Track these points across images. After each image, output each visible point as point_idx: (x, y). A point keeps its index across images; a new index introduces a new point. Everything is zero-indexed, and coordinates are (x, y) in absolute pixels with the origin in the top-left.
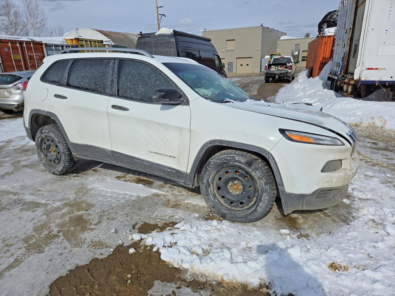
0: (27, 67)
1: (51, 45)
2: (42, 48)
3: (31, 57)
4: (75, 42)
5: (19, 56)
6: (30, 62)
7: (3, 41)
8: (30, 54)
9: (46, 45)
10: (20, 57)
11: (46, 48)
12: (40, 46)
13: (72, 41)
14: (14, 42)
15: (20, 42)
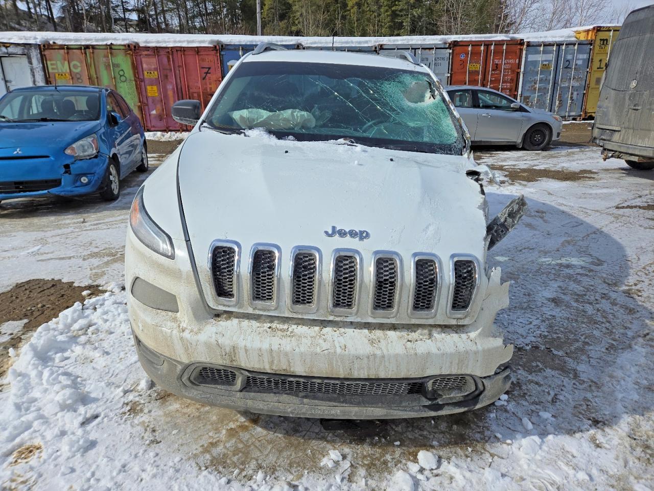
0: (485, 82)
1: (537, 44)
2: (521, 50)
3: (497, 67)
4: (592, 35)
5: (478, 65)
6: (492, 74)
7: (461, 44)
8: (497, 61)
9: (529, 44)
10: (479, 67)
11: (526, 50)
12: (519, 47)
13: (588, 34)
14: (477, 44)
15: (487, 43)
